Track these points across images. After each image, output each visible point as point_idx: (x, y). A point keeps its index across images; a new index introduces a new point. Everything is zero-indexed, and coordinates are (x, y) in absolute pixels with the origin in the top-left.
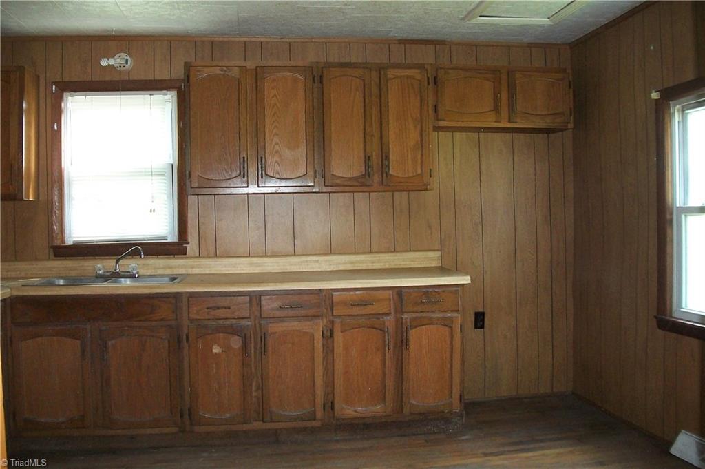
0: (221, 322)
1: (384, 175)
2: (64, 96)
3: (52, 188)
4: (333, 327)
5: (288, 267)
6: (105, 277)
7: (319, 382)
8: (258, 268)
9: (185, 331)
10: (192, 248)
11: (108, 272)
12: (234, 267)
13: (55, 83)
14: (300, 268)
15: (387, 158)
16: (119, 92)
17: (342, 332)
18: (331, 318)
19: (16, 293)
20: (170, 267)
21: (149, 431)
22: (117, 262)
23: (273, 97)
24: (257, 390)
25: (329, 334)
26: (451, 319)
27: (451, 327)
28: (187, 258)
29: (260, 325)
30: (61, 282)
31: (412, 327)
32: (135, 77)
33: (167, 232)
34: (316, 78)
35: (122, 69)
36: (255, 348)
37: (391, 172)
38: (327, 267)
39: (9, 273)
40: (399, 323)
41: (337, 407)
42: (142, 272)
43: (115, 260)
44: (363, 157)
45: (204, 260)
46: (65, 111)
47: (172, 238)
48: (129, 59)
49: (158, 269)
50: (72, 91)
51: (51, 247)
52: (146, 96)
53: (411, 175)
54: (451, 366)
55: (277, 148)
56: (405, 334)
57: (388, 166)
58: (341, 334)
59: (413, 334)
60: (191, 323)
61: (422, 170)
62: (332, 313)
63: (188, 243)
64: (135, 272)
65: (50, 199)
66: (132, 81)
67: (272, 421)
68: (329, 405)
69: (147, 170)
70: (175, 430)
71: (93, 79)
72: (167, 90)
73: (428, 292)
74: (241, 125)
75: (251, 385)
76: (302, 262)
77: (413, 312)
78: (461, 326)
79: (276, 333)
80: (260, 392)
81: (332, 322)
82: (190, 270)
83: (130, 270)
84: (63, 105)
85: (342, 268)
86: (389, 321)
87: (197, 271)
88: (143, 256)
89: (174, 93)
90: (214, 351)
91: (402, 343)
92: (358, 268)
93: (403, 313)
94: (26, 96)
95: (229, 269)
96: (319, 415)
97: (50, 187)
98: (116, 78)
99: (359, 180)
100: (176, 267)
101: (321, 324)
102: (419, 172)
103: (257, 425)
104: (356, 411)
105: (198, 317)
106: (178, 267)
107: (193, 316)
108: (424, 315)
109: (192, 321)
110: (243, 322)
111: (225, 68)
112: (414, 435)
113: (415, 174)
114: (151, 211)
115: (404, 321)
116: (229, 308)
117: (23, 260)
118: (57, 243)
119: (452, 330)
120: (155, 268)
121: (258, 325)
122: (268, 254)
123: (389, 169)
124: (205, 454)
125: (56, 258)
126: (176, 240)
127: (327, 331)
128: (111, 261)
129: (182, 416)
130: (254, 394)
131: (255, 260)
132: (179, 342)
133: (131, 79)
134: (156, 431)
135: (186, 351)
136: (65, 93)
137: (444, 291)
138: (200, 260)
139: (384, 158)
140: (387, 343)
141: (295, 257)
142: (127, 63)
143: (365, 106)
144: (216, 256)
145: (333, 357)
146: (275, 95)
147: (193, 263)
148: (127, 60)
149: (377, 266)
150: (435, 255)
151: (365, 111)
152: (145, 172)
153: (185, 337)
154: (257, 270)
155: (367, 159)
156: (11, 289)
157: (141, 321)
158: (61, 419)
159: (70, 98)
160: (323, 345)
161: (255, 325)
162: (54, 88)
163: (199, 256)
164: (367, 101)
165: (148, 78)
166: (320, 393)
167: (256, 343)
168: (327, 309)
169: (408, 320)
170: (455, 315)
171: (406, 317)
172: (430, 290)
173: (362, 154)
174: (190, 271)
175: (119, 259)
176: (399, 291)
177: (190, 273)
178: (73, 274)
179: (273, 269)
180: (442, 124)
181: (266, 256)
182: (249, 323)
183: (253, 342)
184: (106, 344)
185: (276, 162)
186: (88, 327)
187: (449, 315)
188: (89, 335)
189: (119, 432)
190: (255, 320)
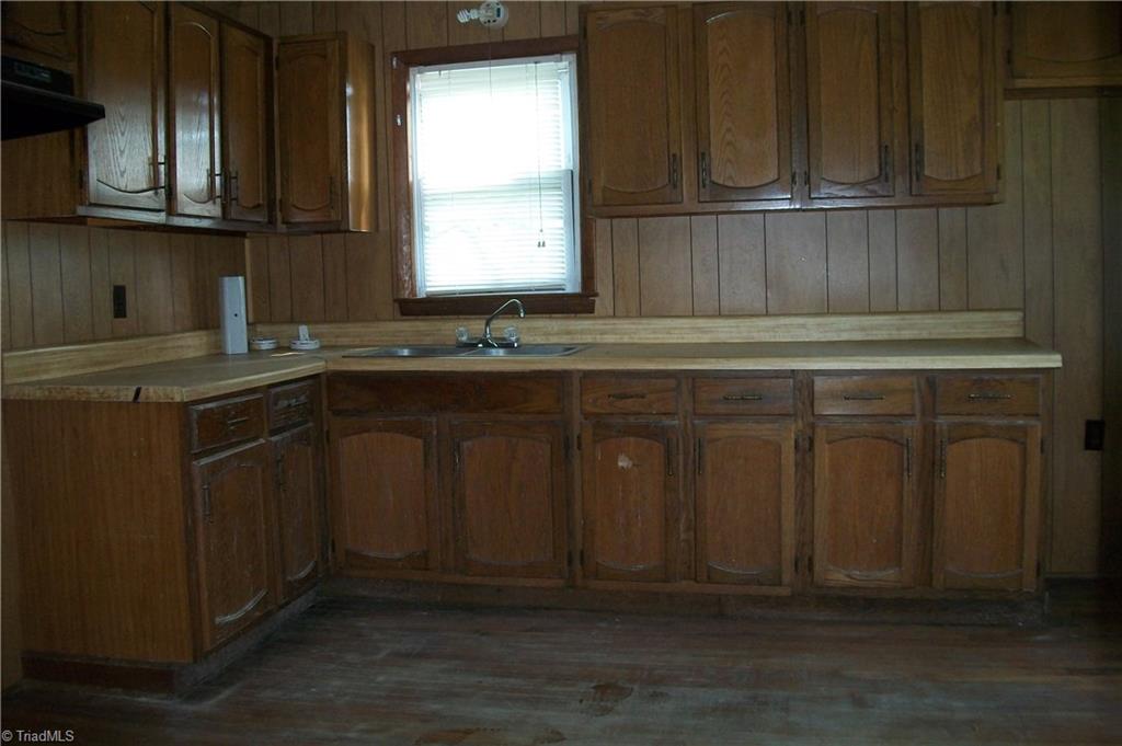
0: (632, 419)
1: (914, 177)
2: (411, 73)
3: (397, 212)
4: (813, 433)
5: (755, 335)
6: (470, 346)
7: (789, 524)
8: (709, 336)
9: (576, 431)
10: (603, 302)
11: (473, 339)
12: (669, 333)
13: (395, 54)
14: (775, 337)
15: (919, 148)
16: (487, 62)
17: (829, 443)
18: (811, 419)
19: (333, 367)
20: (569, 333)
21: (522, 582)
22: (487, 324)
23: (721, 53)
24: (688, 529)
25: (807, 446)
26: (1024, 430)
27: (1023, 443)
28: (595, 318)
29: (693, 425)
30: (406, 352)
31: (952, 441)
32: (511, 36)
33: (564, 277)
34: (793, 17)
35: (492, 24)
36: (686, 465)
37: (927, 172)
38: (821, 335)
39: (339, 339)
40: (929, 431)
41: (817, 568)
42: (526, 339)
43: (484, 322)
44: (876, 149)
45: (621, 321)
46: (412, 96)
47: (572, 287)
48: (502, 10)
49: (550, 334)
50: (421, 65)
51: (395, 301)
52: (529, 65)
53: (962, 176)
54: (1022, 512)
55: (729, 137)
56: (938, 452)
57: (920, 163)
58: (827, 446)
59: (953, 452)
60: (586, 419)
61: (983, 166)
62: (813, 411)
63: (596, 295)
64: (513, 339)
65: (393, 227)
66: (507, 42)
67: (710, 580)
68: (805, 563)
69: (533, 181)
70: (561, 583)
71: (451, 44)
72: (561, 54)
73: (982, 380)
74: (670, 101)
75: (677, 520)
76: (778, 327)
77: (954, 414)
78: (1042, 442)
79: (718, 440)
80: (692, 533)
81: (813, 427)
82: (598, 337)
83: (506, 336)
84: (408, 87)
85: (845, 337)
86: (912, 429)
87: (610, 339)
88: (522, 315)
89: (572, 57)
90: (620, 464)
91: (933, 465)
92: (874, 338)
93: (935, 415)
94: (350, 77)
95: (660, 336)
96: (787, 577)
97: (393, 210)
98: (484, 40)
99: (870, 187)
100: (576, 332)
101: (793, 427)
102: (978, 170)
103: (685, 585)
104: (849, 576)
105: (597, 410)
106: (582, 332)
107: (588, 408)
108: (973, 419)
109: (587, 416)
110: (667, 422)
111: (642, 11)
112: (953, 625)
113: (969, 175)
114: (539, 245)
115: (937, 428)
116: (643, 397)
117: (357, 320)
118: (406, 294)
119: (1025, 449)
120: (547, 334)
121: (689, 426)
122: (722, 313)
123: (922, 167)
124: (603, 625)
125: (405, 317)
126: (578, 290)
127: (804, 440)
128: (478, 322)
129: (570, 562)
130: (683, 536)
131: (701, 323)
132: (567, 447)
133: (506, 39)
134: (531, 582)
135: (576, 462)
136: (411, 69)
137: (1011, 380)
138: (615, 321)
139: (913, 148)
140: (905, 466)
141: (766, 319)
142: (499, 15)
143: (878, 60)
144: (641, 315)
145: (813, 484)
146: (725, 49)
147: (604, 327)
148: (499, 10)
149: (907, 334)
150: (1015, 317)
151: (878, 69)
152: (530, 184)
153: (575, 437)
154: (705, 339)
155: (884, 150)
156: (326, 361)
157: (509, 413)
158: (397, 555)
159: (418, 76)
160: (797, 465)
161: (686, 424)
162: (394, 63)
163: (614, 316)
164: (883, 50)
165: (532, 37)
166: (789, 540)
167: (686, 454)
168: (803, 403)
169: (945, 428)
170: (1033, 422)
171: (942, 422)
172: (987, 377)
173: (874, 143)
174: (599, 339)
175: (491, 319)
176: (930, 378)
177: (599, 341)
178: (428, 341)
179: (732, 338)
180: (1020, 83)
181: (719, 315)
182: (677, 422)
183: (681, 451)
184: (459, 446)
185: (729, 161)
186: (434, 420)
187: (1021, 422)
188: (435, 433)
189: (477, 580)
190: (685, 418)
